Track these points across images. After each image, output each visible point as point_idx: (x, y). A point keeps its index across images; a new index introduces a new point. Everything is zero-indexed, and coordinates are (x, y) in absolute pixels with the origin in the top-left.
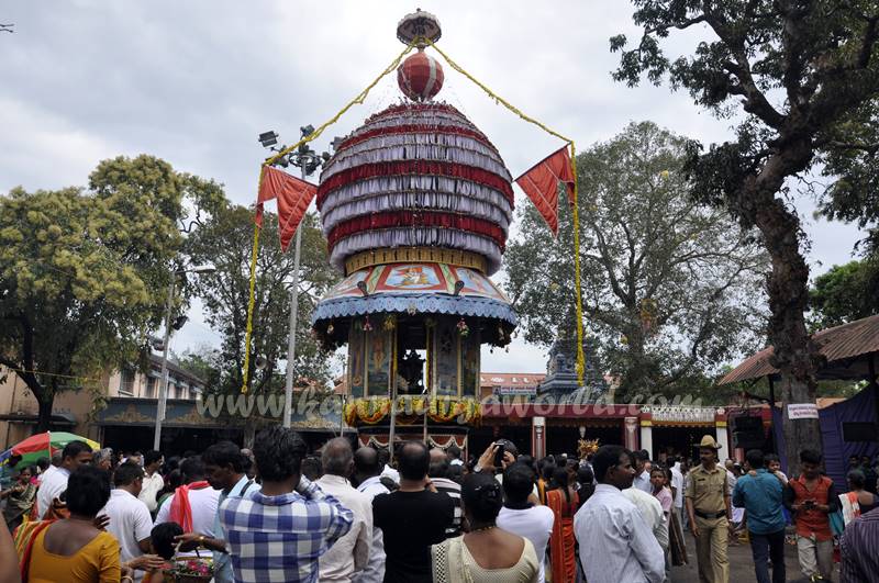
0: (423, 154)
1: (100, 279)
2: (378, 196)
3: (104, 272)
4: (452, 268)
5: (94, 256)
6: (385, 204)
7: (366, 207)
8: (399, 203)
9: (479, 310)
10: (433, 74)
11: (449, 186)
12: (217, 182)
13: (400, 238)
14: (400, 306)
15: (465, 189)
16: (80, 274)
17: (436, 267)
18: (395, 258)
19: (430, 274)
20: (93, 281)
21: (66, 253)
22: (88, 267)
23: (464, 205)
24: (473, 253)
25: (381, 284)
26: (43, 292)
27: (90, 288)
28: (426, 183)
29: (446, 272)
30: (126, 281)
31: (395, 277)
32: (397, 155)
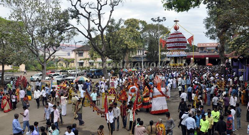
0: (176, 41)
1: (131, 45)
2: (172, 45)
3: (131, 44)
4: (179, 51)
5: (130, 41)
6: (173, 46)
7: (171, 46)
8: (174, 46)
9: (182, 56)
10: (177, 27)
11: (179, 44)
12: (145, 21)
13: (174, 49)
14: (174, 56)
15: (180, 44)
16: (128, 45)
17: (178, 51)
18: (174, 51)
19: (177, 52)
20: (130, 45)
21: (126, 42)
22: (129, 43)
23: (180, 45)
24: (182, 50)
25: (172, 54)
26: (124, 48)
27: (130, 47)
28: (176, 44)
29: (179, 52)
30: (134, 44)
31: (174, 53)
32: (173, 41)
